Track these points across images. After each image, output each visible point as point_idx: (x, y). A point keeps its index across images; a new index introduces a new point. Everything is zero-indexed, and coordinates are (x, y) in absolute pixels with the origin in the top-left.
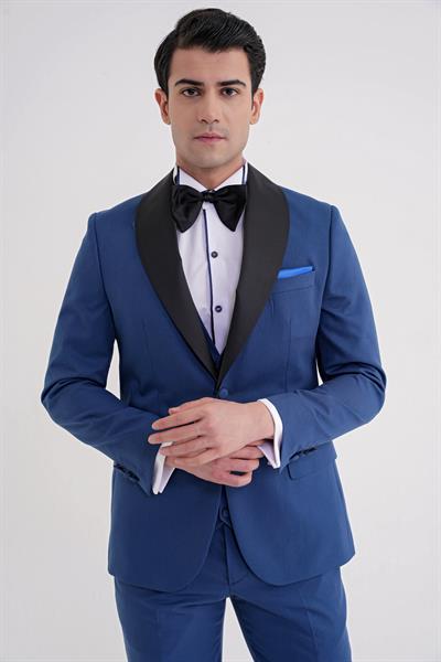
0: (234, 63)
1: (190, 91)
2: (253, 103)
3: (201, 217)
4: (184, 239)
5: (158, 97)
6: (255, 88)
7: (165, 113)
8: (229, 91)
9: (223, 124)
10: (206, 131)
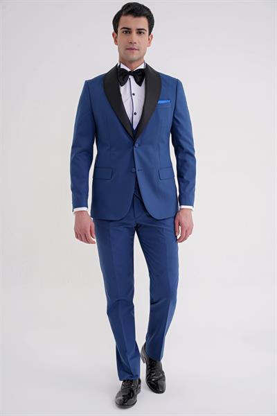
0: (143, 22)
1: (126, 32)
2: (149, 39)
3: (128, 81)
4: (122, 89)
5: (113, 35)
6: (150, 33)
7: (116, 41)
8: (140, 33)
9: (138, 45)
10: (131, 46)
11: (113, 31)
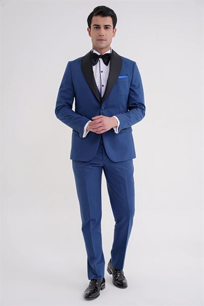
0: (108, 20)
1: (97, 28)
2: (113, 32)
3: (98, 63)
4: (94, 67)
5: (88, 30)
6: (114, 28)
7: (90, 34)
8: (107, 28)
9: (105, 36)
10: (101, 38)
11: (88, 27)
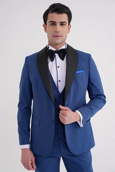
0: (64, 17)
1: (52, 24)
8: (63, 24)
9: (61, 33)
10: (56, 34)
11: (44, 23)
